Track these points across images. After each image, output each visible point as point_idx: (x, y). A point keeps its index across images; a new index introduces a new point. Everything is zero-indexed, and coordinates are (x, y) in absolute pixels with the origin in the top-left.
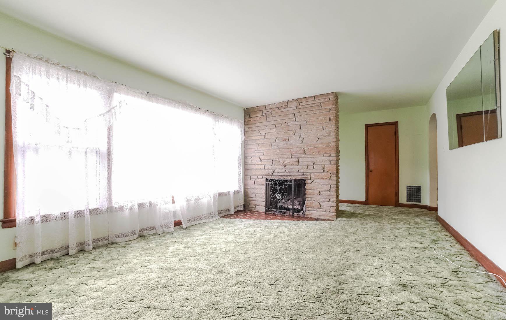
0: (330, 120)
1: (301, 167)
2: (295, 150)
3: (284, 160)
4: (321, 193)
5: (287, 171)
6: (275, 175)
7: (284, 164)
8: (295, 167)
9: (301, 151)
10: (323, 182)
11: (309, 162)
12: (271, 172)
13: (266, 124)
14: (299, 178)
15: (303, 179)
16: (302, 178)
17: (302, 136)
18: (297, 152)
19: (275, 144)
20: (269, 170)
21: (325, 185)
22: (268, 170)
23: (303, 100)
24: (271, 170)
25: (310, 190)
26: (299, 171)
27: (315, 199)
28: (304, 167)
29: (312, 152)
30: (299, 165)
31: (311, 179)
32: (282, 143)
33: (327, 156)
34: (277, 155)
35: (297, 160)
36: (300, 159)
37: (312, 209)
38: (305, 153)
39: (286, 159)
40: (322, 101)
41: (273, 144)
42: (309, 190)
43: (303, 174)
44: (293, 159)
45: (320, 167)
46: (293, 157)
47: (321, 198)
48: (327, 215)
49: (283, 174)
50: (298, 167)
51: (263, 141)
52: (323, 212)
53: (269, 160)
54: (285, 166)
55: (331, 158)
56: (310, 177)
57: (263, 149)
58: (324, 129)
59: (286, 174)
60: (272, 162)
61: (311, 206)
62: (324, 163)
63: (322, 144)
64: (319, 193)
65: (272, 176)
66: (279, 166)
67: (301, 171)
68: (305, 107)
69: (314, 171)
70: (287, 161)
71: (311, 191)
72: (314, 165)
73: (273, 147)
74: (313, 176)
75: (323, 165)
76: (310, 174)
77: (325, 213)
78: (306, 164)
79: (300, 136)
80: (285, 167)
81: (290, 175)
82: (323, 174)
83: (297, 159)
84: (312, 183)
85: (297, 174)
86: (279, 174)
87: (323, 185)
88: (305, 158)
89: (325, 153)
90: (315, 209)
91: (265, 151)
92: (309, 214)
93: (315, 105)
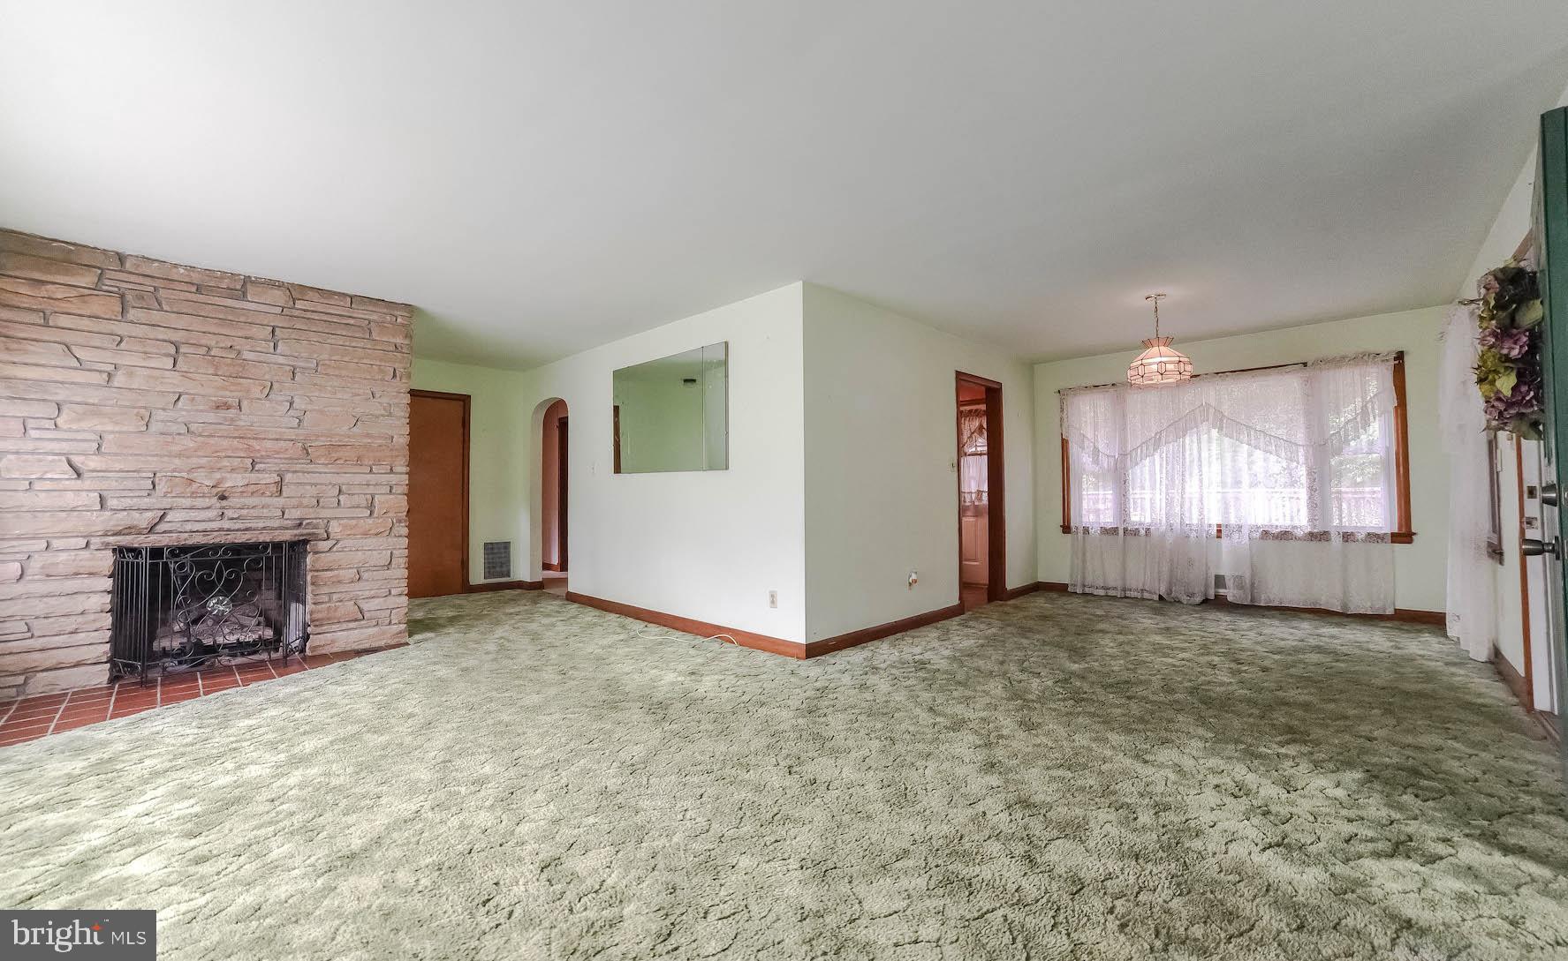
0: (394, 376)
1: (294, 502)
2: (269, 444)
3: (218, 476)
4: (365, 576)
5: (229, 513)
6: (170, 532)
7: (219, 489)
8: (268, 501)
9: (297, 450)
10: (371, 542)
11: (324, 487)
12: (144, 520)
13: (122, 328)
14: (287, 536)
15: (301, 538)
16: (296, 535)
17: (298, 403)
18: (278, 453)
19: (171, 414)
20: (136, 515)
21: (374, 552)
22: (125, 513)
23: (315, 296)
24: (149, 515)
25: (326, 570)
26: (283, 513)
27: (343, 596)
28: (305, 501)
29: (335, 455)
30: (284, 494)
31: (328, 538)
32: (211, 417)
33: (383, 472)
34: (179, 455)
35: (278, 479)
36: (288, 477)
37: (335, 627)
38: (309, 457)
39: (228, 475)
40: (374, 317)
41: (160, 415)
42: (323, 570)
43: (300, 524)
44: (260, 476)
45: (363, 501)
46: (257, 468)
47: (362, 589)
48: (384, 633)
49: (215, 525)
50: (280, 501)
51: (94, 397)
52: (370, 629)
53: (135, 474)
54: (223, 498)
55: (393, 479)
56: (326, 531)
57: (99, 428)
58: (377, 395)
59: (226, 524)
60: (153, 483)
61: (329, 619)
62: (371, 490)
63: (368, 435)
64: (358, 577)
65: (153, 537)
66: (193, 495)
67: (296, 514)
68: (315, 316)
69: (338, 513)
70: (234, 481)
71: (329, 574)
72: (341, 497)
73: (154, 427)
74: (335, 528)
75: (369, 497)
76: (326, 521)
77: (376, 629)
78: (311, 491)
79: (291, 404)
80: (224, 503)
81: (247, 529)
82: (370, 521)
83: (275, 475)
84: (335, 549)
85: (276, 523)
86: (189, 527)
87: (367, 553)
88: (308, 473)
89: (378, 462)
90: (344, 626)
91: (106, 436)
92: (322, 644)
93: (352, 321)
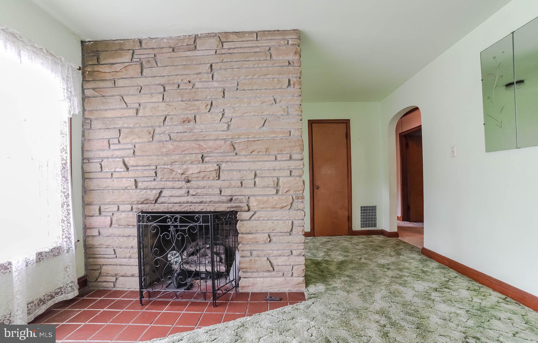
0: (289, 84)
1: (226, 183)
2: (211, 143)
3: (185, 166)
4: (274, 239)
5: (192, 192)
6: (164, 203)
7: (186, 175)
8: (211, 183)
9: (226, 147)
10: (278, 214)
11: (245, 172)
12: (152, 195)
13: (141, 81)
14: (223, 208)
15: (232, 210)
16: (228, 208)
17: (228, 114)
18: (216, 149)
19: (163, 129)
20: (149, 191)
21: (280, 222)
22: (145, 191)
23: (233, 37)
24: (154, 192)
25: (249, 233)
26: (221, 192)
27: (259, 253)
28: (233, 183)
29: (251, 149)
30: (221, 178)
31: (249, 210)
32: (180, 128)
33: (285, 159)
34: (167, 154)
35: (217, 167)
36: (223, 166)
37: (255, 275)
38: (235, 152)
39: (190, 166)
40: (273, 43)
41: (158, 130)
42: (246, 234)
43: (231, 200)
44: (207, 165)
45: (270, 182)
46: (206, 159)
47: (271, 249)
48: (288, 283)
49: (184, 199)
50: (219, 182)
51: (131, 123)
52: (278, 279)
53: (148, 168)
54: (188, 181)
55: (292, 164)
56: (248, 205)
57: (134, 141)
58: (278, 101)
59: (190, 199)
60: (156, 172)
61: (251, 268)
62: (276, 174)
63: (273, 132)
64: (269, 239)
65: (157, 205)
66: (174, 180)
67: (227, 192)
68: (235, 51)
69: (255, 191)
70: (193, 170)
71: (250, 236)
72: (257, 180)
73: (156, 137)
74: (253, 203)
75: (275, 179)
76: (247, 197)
77: (283, 279)
78: (237, 175)
79: (223, 114)
80: (189, 185)
81: (201, 202)
82: (276, 198)
83: (215, 165)
84: (253, 218)
85: (216, 199)
86: (173, 200)
87: (276, 222)
88: (235, 162)
89: (281, 152)
90: (261, 274)
91: (137, 146)
92: (247, 285)
93: (258, 50)
